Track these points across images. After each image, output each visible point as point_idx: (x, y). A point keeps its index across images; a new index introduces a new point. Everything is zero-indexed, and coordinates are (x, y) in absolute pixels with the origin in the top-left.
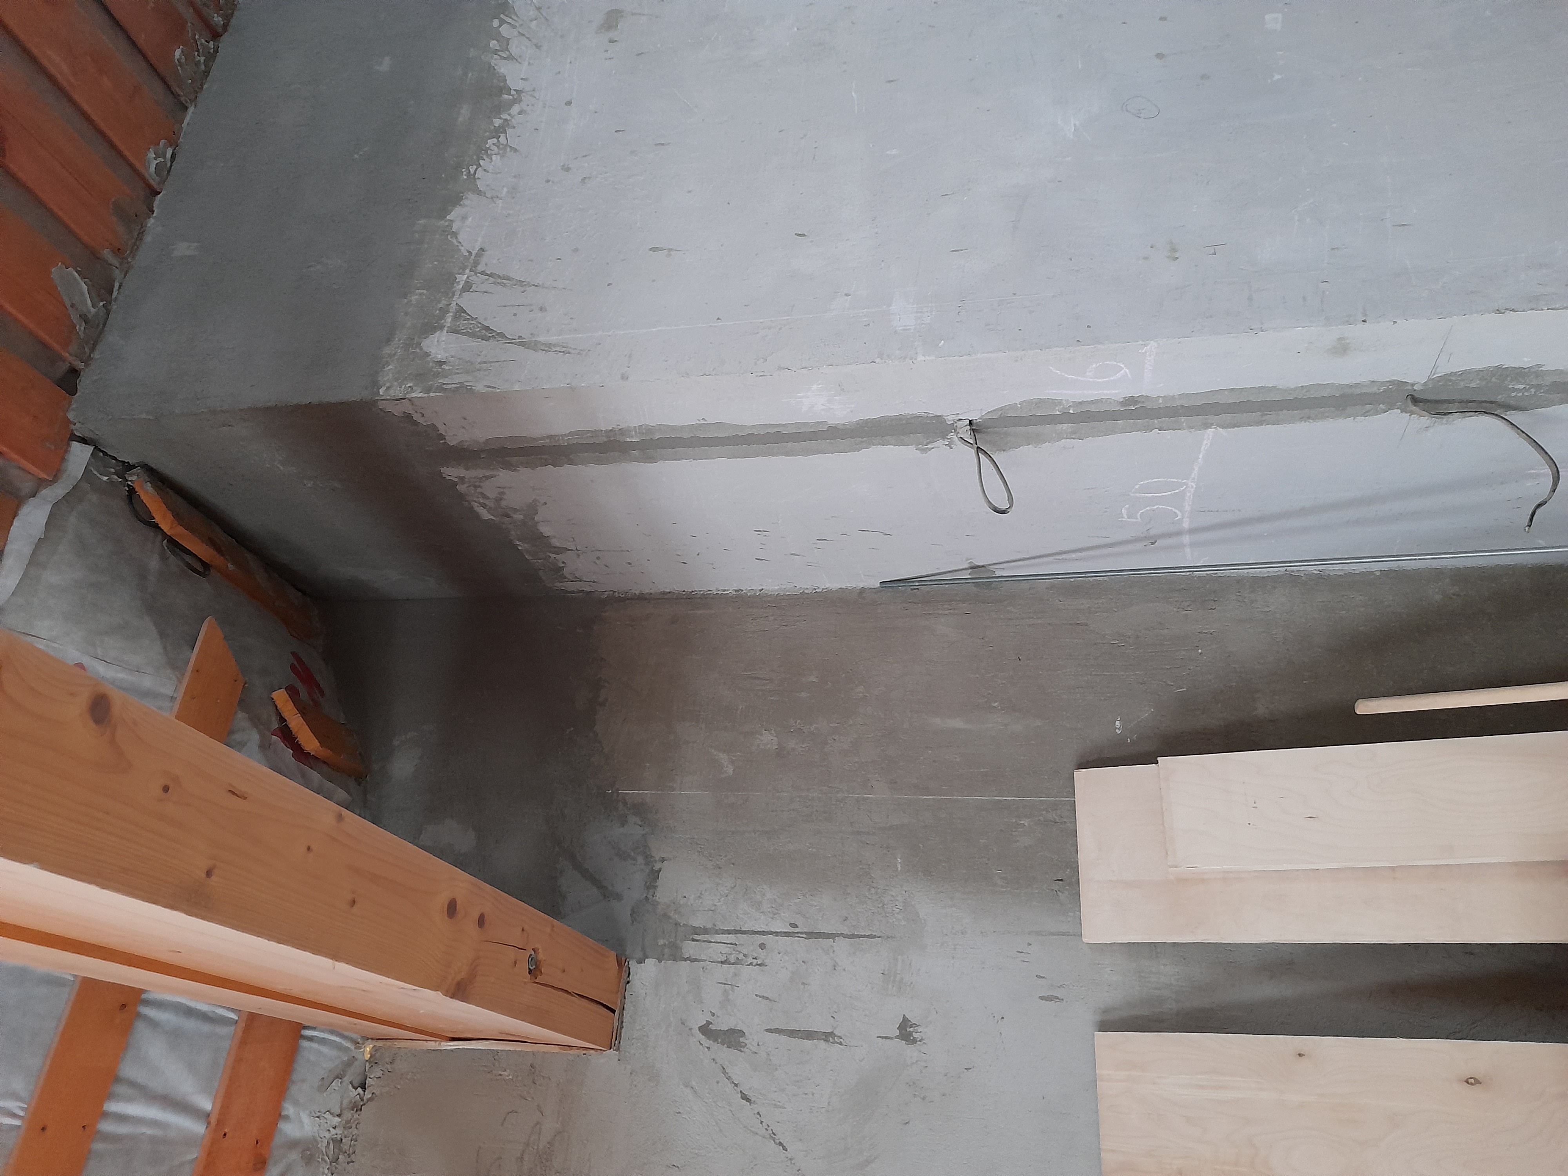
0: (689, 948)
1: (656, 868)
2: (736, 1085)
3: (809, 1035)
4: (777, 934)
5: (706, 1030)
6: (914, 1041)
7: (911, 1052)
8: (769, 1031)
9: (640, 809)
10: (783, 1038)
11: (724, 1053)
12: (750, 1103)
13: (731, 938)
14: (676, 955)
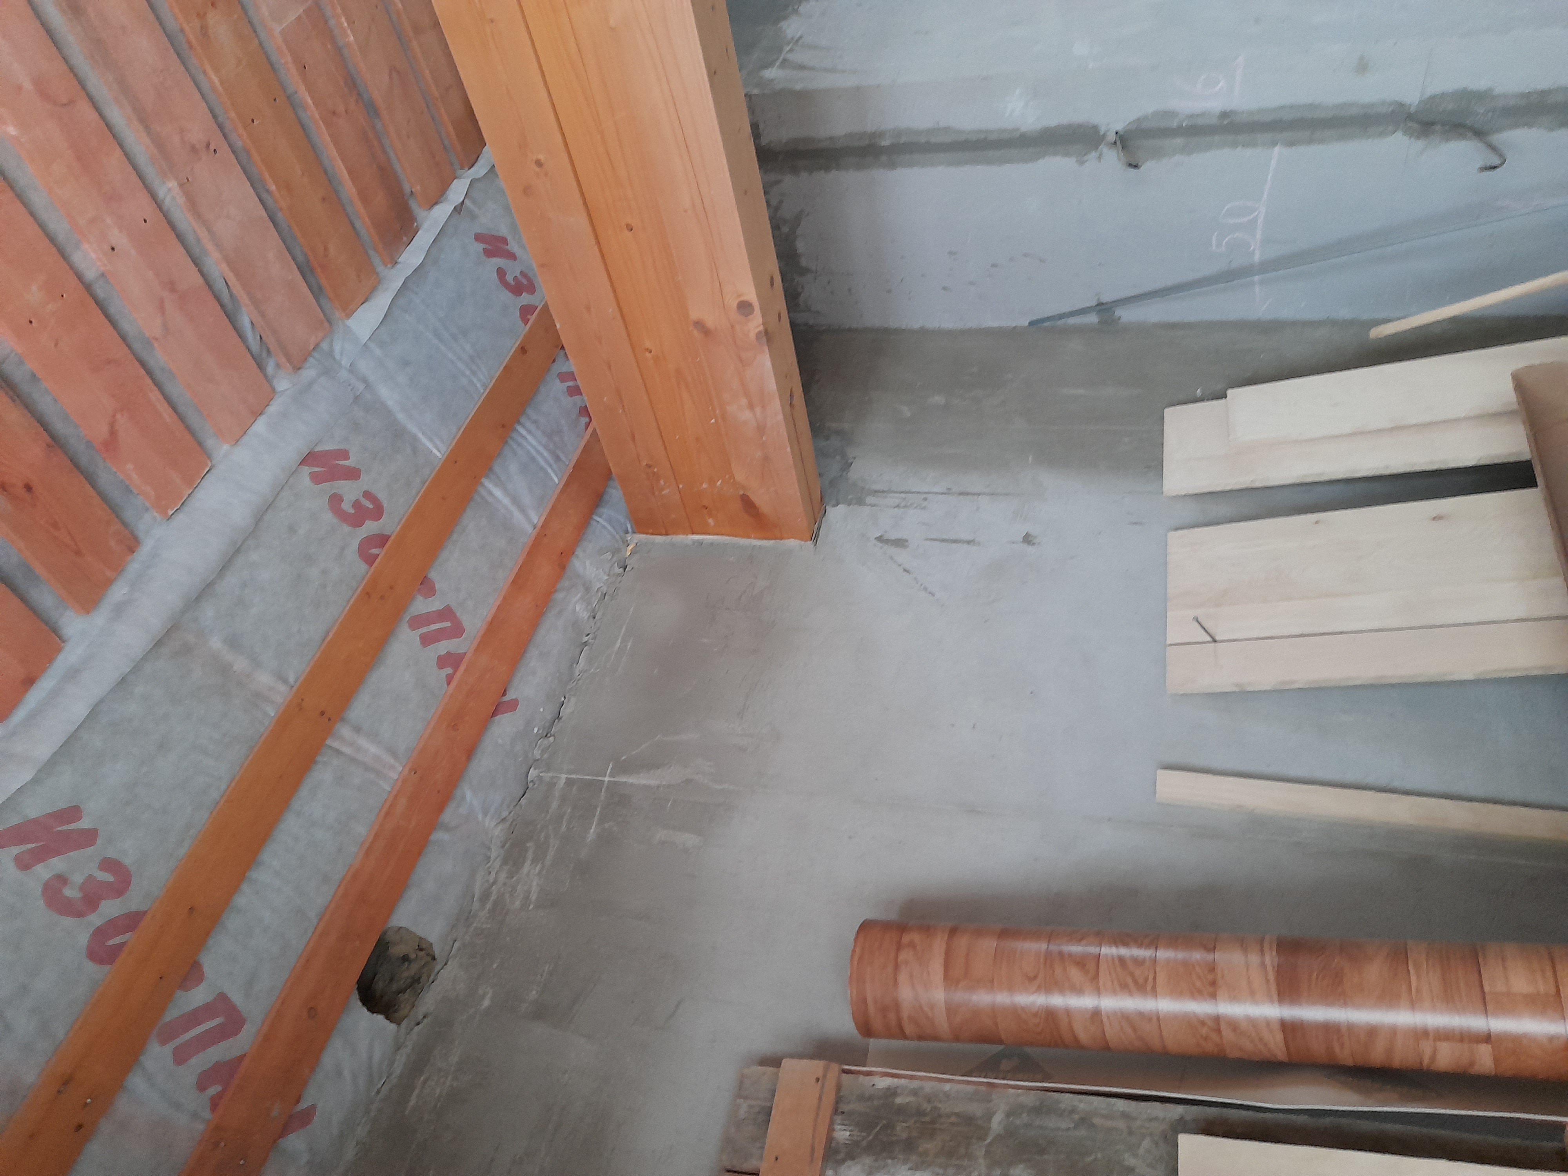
0: (870, 500)
1: (850, 461)
2: (900, 565)
3: (956, 541)
4: (936, 493)
5: (880, 539)
6: (1034, 544)
7: (1030, 549)
8: (927, 539)
9: (839, 433)
10: (937, 543)
11: (892, 550)
12: (910, 574)
13: (903, 495)
14: (860, 502)
